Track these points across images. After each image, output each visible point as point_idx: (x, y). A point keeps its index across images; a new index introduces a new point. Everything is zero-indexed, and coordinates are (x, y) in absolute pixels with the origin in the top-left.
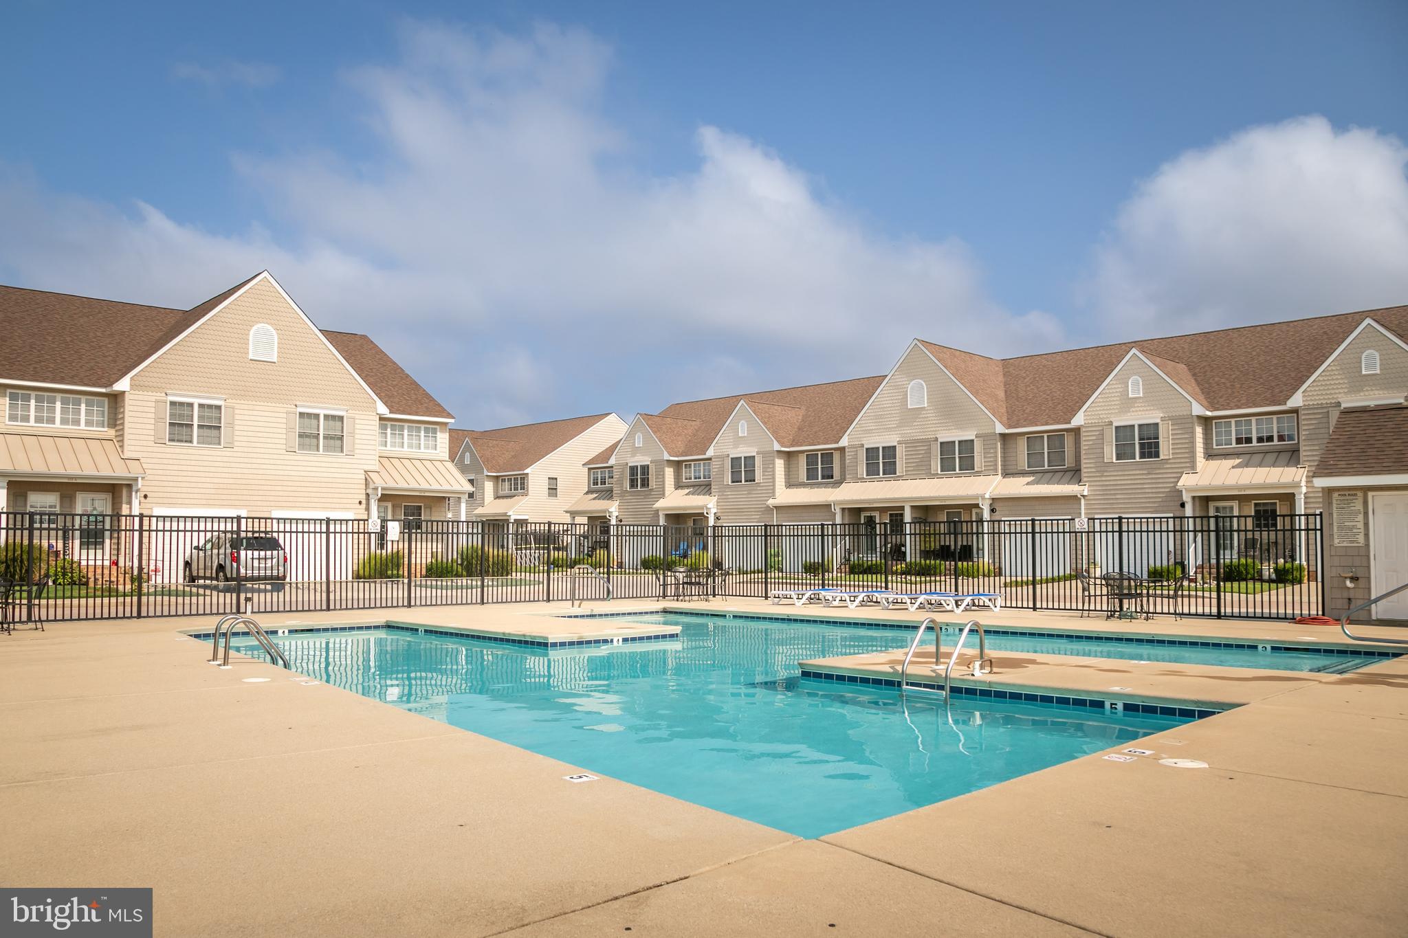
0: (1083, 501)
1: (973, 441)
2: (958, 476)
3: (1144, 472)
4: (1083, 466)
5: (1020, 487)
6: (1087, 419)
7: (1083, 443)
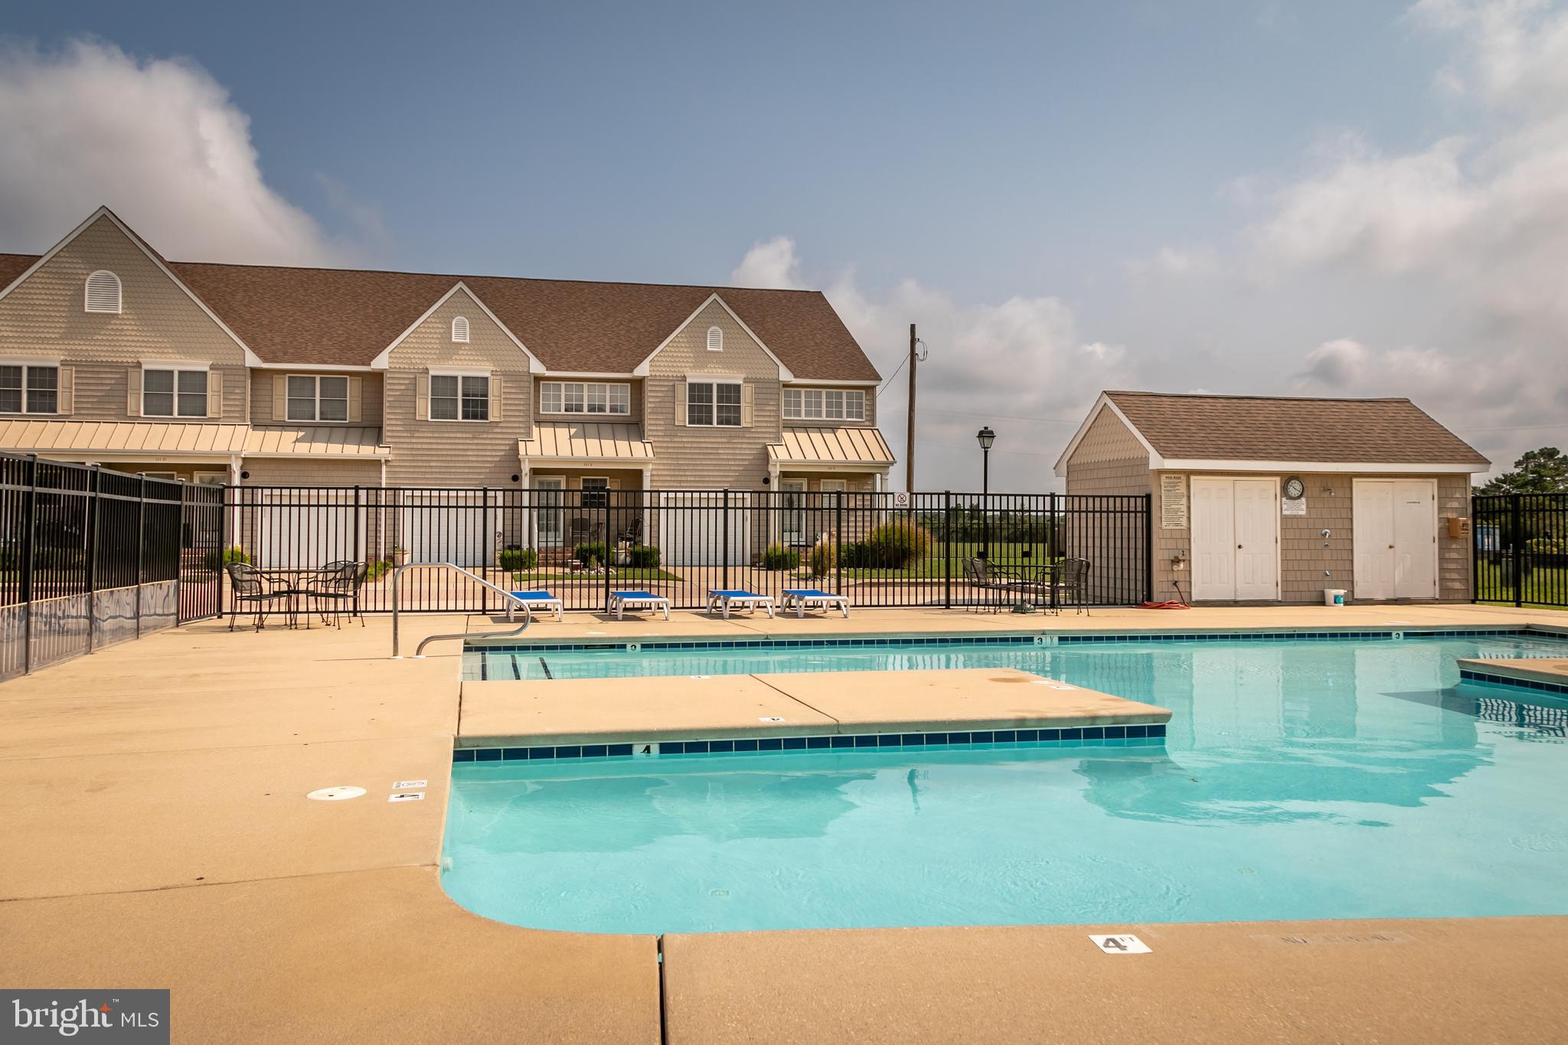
0: (384, 468)
1: (205, 373)
2: (176, 422)
3: (467, 435)
4: (386, 422)
5: (285, 444)
6: (393, 363)
7: (386, 393)
